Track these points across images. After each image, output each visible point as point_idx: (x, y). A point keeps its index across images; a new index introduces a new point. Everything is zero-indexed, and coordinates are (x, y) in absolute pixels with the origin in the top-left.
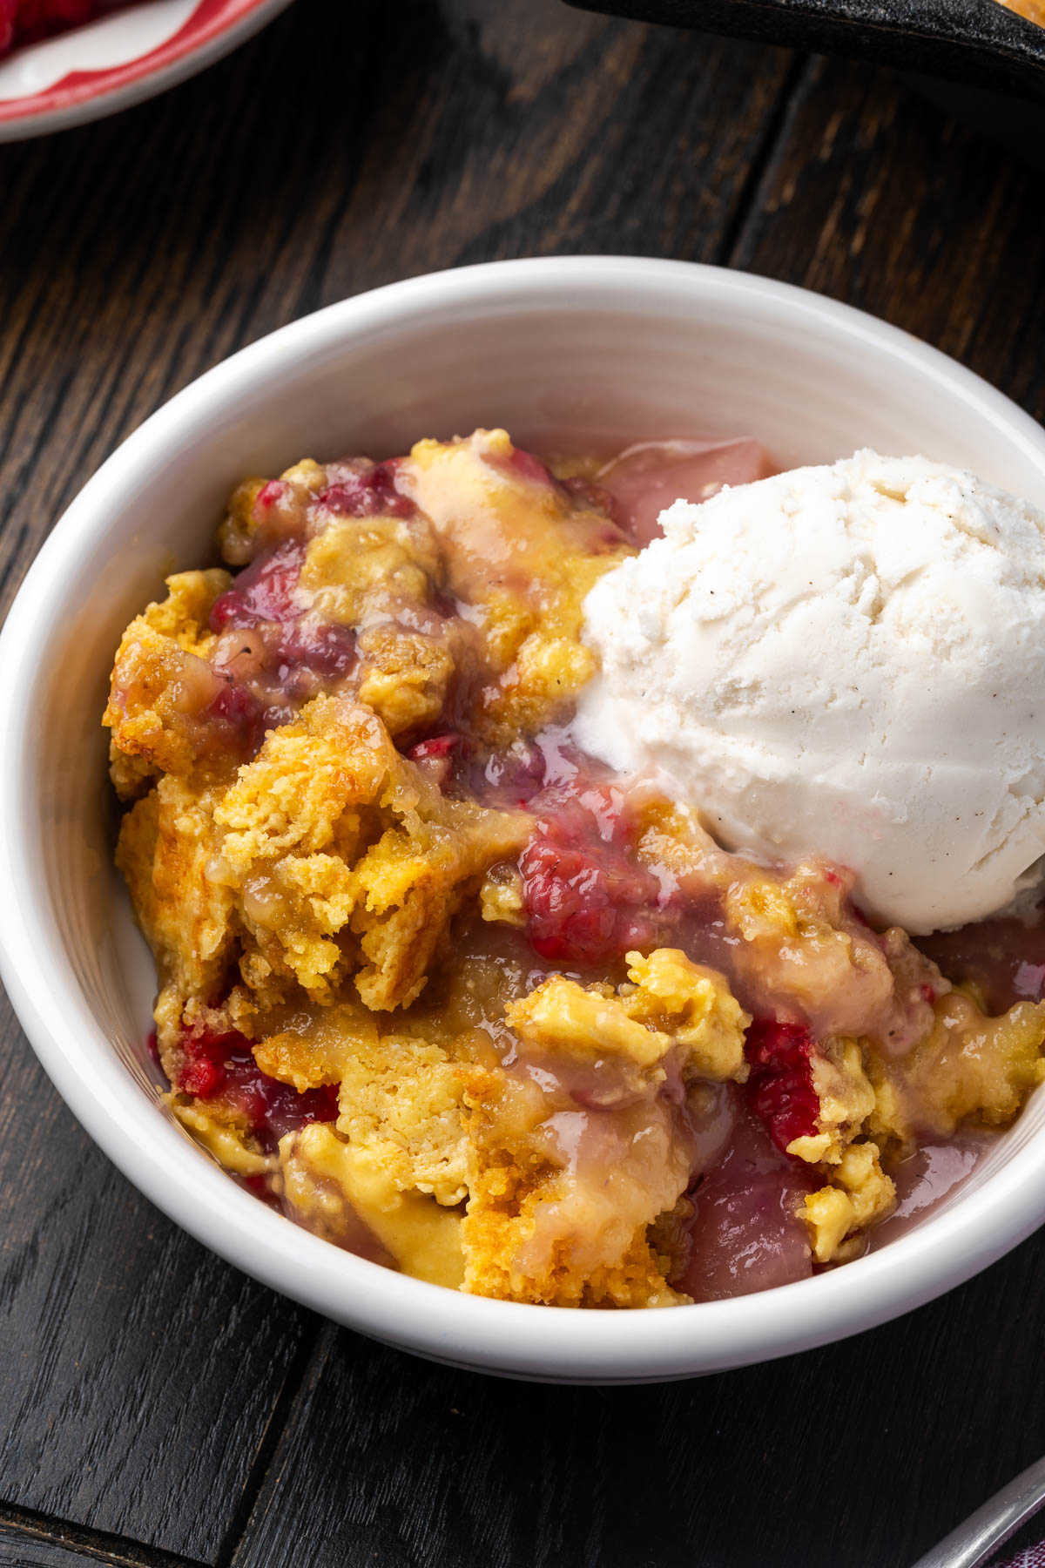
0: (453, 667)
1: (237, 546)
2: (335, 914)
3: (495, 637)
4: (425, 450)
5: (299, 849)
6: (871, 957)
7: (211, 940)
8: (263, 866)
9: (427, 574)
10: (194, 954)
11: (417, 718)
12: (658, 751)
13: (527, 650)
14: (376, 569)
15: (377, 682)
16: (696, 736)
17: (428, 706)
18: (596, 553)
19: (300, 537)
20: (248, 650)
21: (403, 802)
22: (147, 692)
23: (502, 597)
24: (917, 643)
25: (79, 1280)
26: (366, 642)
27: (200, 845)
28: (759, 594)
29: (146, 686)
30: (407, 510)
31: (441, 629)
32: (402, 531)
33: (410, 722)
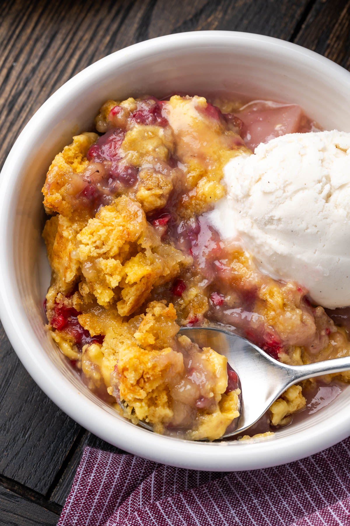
0: (172, 188)
1: (101, 126)
2: (114, 282)
3: (190, 176)
4: (175, 99)
5: (105, 255)
6: (309, 320)
7: (70, 276)
8: (91, 259)
9: (168, 149)
10: (63, 279)
11: (156, 207)
12: (242, 234)
13: (201, 183)
14: (150, 146)
15: (143, 193)
16: (256, 232)
17: (161, 203)
18: (232, 149)
19: (124, 129)
20: (98, 171)
21: (146, 244)
22: (58, 185)
23: (194, 162)
24: (341, 212)
25: (12, 383)
26: (142, 174)
27: (70, 242)
28: (286, 185)
29: (58, 183)
30: (165, 123)
31: (170, 173)
32: (161, 132)
33: (154, 208)
